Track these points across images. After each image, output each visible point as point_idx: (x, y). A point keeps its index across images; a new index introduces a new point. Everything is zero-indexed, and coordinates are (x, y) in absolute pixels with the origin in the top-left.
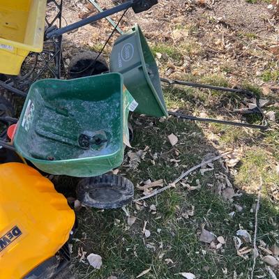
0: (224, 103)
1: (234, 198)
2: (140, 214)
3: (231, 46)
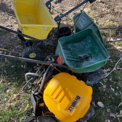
0: (117, 33)
2: (106, 83)
3: (110, 10)
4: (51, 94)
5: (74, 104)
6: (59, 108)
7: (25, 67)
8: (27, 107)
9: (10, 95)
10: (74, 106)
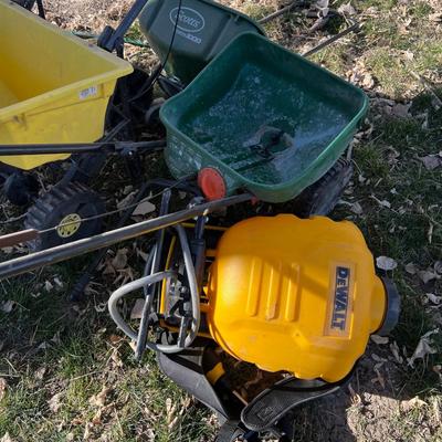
1: (409, 111)
2: (356, 196)
4: (254, 311)
5: (341, 299)
6: (302, 342)
7: (60, 284)
8: (170, 414)
9: (74, 413)
10: (344, 307)
